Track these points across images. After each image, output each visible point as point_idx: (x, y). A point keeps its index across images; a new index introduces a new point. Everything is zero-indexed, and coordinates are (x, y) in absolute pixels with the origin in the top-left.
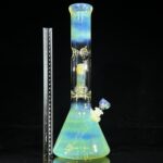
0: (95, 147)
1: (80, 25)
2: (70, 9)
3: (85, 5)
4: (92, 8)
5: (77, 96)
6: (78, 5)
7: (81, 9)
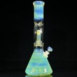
0: (45, 70)
1: (38, 11)
2: (34, 3)
3: (41, 2)
4: (44, 3)
5: (37, 46)
6: (38, 2)
7: (39, 4)
